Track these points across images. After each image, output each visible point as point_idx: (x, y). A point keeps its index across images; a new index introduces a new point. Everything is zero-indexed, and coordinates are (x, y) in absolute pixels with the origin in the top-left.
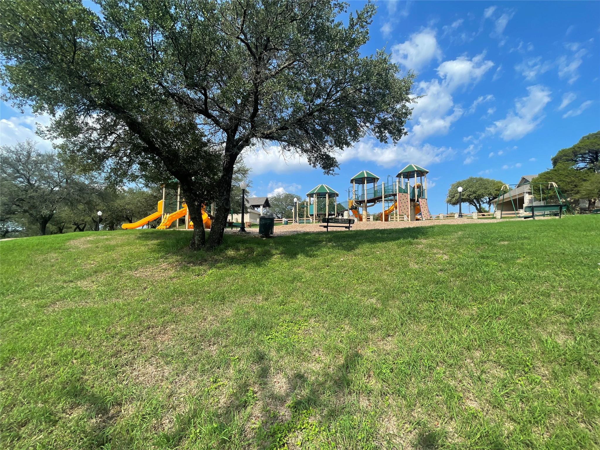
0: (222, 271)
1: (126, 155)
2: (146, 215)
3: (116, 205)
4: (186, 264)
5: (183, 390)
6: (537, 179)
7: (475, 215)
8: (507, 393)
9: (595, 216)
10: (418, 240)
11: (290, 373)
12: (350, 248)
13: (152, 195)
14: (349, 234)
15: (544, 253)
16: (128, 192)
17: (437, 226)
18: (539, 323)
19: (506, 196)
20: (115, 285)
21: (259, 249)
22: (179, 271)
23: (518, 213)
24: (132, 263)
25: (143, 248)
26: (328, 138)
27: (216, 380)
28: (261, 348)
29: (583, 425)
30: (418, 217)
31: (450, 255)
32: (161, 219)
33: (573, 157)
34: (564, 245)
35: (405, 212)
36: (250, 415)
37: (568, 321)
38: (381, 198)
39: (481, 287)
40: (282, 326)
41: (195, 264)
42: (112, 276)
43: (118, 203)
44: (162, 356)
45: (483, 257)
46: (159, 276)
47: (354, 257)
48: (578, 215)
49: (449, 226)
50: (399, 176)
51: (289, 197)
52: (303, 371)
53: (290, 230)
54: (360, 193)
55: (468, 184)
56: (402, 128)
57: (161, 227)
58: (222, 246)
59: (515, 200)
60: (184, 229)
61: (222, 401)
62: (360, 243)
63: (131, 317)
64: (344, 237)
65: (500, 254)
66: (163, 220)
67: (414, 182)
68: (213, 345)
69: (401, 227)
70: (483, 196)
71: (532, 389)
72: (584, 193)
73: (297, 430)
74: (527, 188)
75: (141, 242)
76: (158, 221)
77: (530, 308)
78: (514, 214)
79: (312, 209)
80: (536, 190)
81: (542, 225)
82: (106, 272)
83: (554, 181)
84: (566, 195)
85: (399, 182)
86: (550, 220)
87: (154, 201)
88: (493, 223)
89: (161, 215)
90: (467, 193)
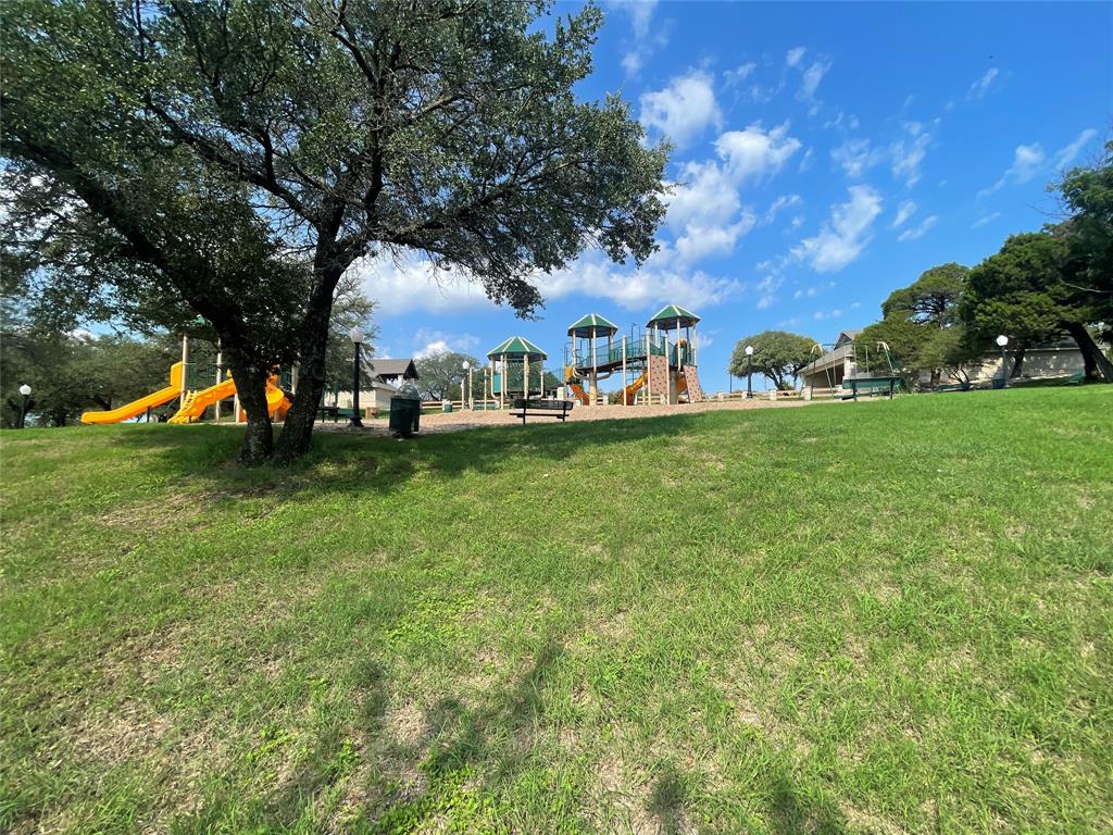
0: (307, 507)
1: (81, 262)
2: (144, 393)
3: (69, 371)
4: (228, 495)
5: (194, 764)
6: (862, 336)
7: (773, 393)
8: (803, 692)
9: (939, 395)
10: (678, 438)
11: (431, 700)
12: (563, 454)
13: (159, 351)
14: (562, 429)
15: (866, 456)
16: (98, 344)
17: (710, 412)
18: (855, 569)
19: (819, 362)
20: (50, 546)
21: (388, 461)
22: (211, 510)
23: (835, 392)
24: (98, 497)
25: (127, 465)
26: (523, 250)
27: (273, 733)
28: (376, 657)
29: (910, 732)
30: (684, 397)
31: (728, 463)
32: (178, 401)
33: (910, 303)
34: (892, 442)
35: (661, 388)
36: (343, 796)
37: (894, 562)
38: (621, 363)
39: (773, 515)
40: (423, 609)
41: (247, 494)
42: (43, 528)
43: (73, 368)
44: (153, 696)
45: (777, 465)
46: (160, 521)
47: (568, 471)
48: (917, 394)
49: (730, 412)
50: (651, 325)
51: (454, 360)
52: (457, 693)
53: (455, 422)
54: (585, 355)
55: (762, 342)
56: (650, 237)
57: (179, 419)
58: (309, 457)
59: (830, 370)
60: (232, 423)
61: (282, 777)
62: (580, 444)
63: (84, 615)
64: (552, 434)
65: (804, 458)
66: (183, 404)
67: (676, 336)
68: (275, 659)
69: (653, 415)
70: (786, 363)
71: (840, 681)
72: (925, 359)
73: (437, 812)
74: (847, 350)
75: (124, 451)
76: (174, 405)
77: (843, 546)
78: (828, 392)
79: (497, 384)
80: (860, 355)
81: (865, 411)
82: (28, 519)
83: (885, 341)
84: (900, 362)
85: (652, 336)
86: (878, 402)
87: (164, 366)
88: (798, 408)
89: (179, 394)
90: (761, 357)
